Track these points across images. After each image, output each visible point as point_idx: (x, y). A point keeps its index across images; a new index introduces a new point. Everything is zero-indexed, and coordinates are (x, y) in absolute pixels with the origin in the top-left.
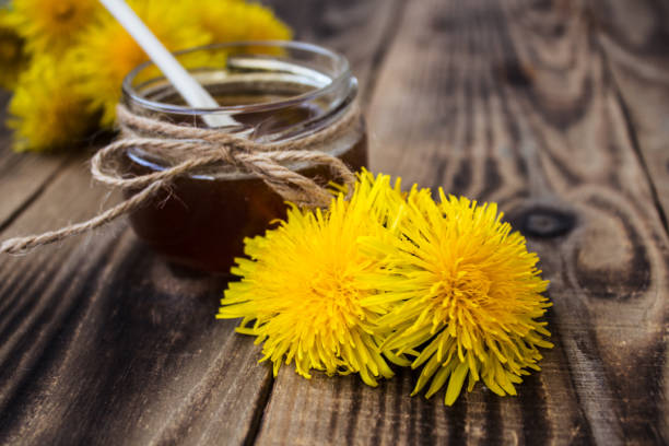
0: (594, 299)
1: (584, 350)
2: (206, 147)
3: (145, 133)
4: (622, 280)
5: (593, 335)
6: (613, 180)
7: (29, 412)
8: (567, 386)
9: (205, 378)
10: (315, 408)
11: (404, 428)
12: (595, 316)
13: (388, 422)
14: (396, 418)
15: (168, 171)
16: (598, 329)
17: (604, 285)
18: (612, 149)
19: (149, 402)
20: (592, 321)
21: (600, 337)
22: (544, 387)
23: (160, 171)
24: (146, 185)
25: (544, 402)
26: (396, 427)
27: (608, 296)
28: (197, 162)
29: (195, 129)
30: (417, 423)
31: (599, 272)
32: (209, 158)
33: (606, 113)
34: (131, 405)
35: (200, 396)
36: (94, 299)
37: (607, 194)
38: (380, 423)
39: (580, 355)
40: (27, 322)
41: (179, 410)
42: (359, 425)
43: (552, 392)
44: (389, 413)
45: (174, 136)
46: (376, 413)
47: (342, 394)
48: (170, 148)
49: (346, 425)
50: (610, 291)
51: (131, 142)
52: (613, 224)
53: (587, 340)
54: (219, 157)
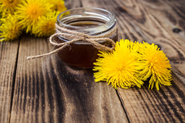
0: (175, 64)
1: (180, 75)
2: (78, 36)
3: (63, 32)
4: (178, 59)
5: (179, 71)
6: (163, 36)
7: (65, 106)
8: (181, 83)
9: (101, 92)
10: (131, 95)
11: (153, 96)
12: (178, 68)
13: (149, 95)
14: (150, 94)
15: (69, 42)
16: (180, 70)
17: (175, 60)
18: (158, 28)
19: (92, 99)
20: (178, 69)
21: (181, 72)
22: (176, 84)
23: (67, 42)
24: (63, 45)
25: (178, 87)
26: (151, 96)
27: (178, 63)
28: (76, 40)
29: (76, 32)
30: (155, 95)
31: (172, 58)
32: (79, 39)
33: (150, 18)
34: (89, 101)
35: (103, 96)
36: (58, 78)
37: (163, 39)
38: (147, 96)
39: (179, 76)
40: (46, 86)
41: (101, 100)
42: (143, 97)
43: (179, 84)
44: (148, 94)
45: (70, 33)
46: (145, 94)
47: (135, 91)
48: (69, 36)
49: (141, 97)
50: (177, 61)
51: (59, 34)
52: (168, 46)
53: (179, 73)
54: (81, 39)
